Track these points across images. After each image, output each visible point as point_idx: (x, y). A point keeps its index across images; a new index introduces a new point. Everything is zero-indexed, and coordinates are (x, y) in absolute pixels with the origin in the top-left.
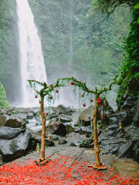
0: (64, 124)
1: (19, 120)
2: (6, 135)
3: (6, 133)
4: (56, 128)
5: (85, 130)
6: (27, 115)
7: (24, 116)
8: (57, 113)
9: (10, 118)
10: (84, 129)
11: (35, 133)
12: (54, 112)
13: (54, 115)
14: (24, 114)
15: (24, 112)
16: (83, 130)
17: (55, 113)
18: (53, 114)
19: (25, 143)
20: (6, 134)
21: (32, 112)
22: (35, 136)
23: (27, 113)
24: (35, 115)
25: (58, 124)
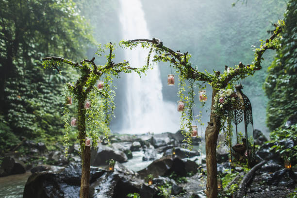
0: (183, 159)
1: (117, 152)
2: (76, 178)
3: (76, 174)
4: (169, 166)
6: (131, 145)
8: (176, 142)
9: (104, 149)
12: (172, 140)
13: (172, 145)
14: (126, 143)
15: (128, 140)
17: (173, 142)
18: (170, 143)
19: (107, 192)
20: (76, 176)
21: (139, 140)
22: (131, 180)
23: (131, 141)
24: (143, 145)
25: (172, 159)
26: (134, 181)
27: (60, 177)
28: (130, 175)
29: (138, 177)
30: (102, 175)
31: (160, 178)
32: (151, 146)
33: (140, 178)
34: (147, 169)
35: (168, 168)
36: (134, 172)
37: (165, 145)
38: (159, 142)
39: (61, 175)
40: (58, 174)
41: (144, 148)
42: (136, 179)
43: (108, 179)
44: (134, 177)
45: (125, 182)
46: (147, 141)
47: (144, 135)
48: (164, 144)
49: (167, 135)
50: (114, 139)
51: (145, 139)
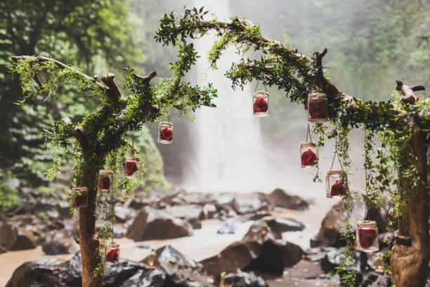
0: (278, 241)
1: (178, 222)
4: (256, 253)
5: (337, 261)
6: (200, 210)
7: (194, 212)
8: (270, 207)
9: (158, 217)
10: (335, 258)
11: (194, 265)
12: (265, 204)
13: (263, 212)
14: (194, 206)
16: (332, 261)
17: (266, 208)
18: (261, 209)
21: (214, 202)
22: (188, 279)
23: (202, 204)
24: (221, 211)
25: (260, 242)
26: (193, 281)
27: (60, 276)
28: (190, 269)
29: (202, 272)
30: (132, 275)
31: (240, 274)
32: (232, 213)
33: (205, 273)
34: (219, 256)
35: (254, 256)
36: (196, 263)
37: (254, 212)
38: (244, 206)
39: (62, 272)
40: (58, 270)
41: (221, 215)
42: (199, 275)
43: (142, 283)
44: (196, 272)
45: (177, 282)
46: (226, 204)
47: (222, 194)
48: (251, 210)
49: (257, 196)
50: (175, 200)
51: (223, 200)
